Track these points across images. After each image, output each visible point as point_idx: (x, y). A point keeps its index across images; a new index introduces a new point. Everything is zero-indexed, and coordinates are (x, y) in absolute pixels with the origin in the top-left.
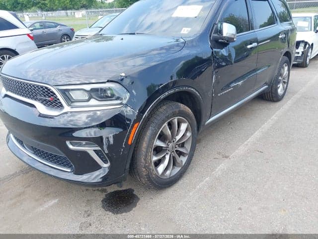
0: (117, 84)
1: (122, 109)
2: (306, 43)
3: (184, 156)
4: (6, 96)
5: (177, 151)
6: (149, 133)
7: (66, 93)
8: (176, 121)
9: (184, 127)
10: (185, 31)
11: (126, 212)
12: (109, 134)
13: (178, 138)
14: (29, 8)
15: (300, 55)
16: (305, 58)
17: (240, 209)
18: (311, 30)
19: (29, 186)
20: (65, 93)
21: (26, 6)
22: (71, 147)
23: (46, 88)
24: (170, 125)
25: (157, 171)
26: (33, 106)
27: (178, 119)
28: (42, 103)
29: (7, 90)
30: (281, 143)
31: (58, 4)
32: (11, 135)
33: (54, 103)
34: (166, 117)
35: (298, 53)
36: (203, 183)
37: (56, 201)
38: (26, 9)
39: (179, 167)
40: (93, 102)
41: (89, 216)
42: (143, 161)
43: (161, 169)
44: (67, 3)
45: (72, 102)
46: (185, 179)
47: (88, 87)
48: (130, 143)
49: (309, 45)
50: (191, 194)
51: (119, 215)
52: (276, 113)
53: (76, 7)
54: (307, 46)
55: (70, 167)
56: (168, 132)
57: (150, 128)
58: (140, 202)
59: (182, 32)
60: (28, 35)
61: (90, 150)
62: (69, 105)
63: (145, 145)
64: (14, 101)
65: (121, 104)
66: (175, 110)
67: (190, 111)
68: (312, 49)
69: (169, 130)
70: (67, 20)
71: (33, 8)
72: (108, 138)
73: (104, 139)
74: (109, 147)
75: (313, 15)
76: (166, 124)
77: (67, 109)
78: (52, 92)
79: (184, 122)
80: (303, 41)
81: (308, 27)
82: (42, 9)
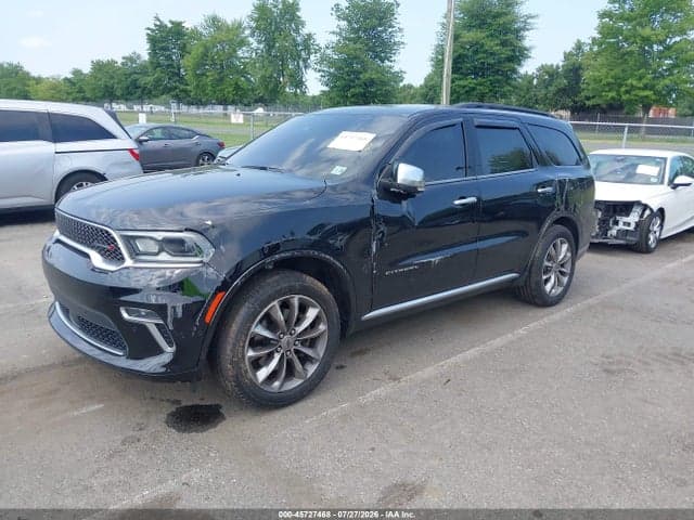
0: (199, 236)
1: (200, 269)
2: (646, 207)
3: (312, 363)
4: (58, 241)
5: (297, 352)
6: (243, 312)
7: (132, 242)
8: (295, 301)
9: (312, 313)
10: (338, 170)
11: (197, 431)
12: (177, 302)
13: (300, 329)
14: (155, 96)
15: (632, 228)
16: (644, 235)
17: (373, 449)
18: (662, 183)
19: (68, 383)
20: (129, 240)
21: (150, 92)
22: (125, 315)
23: (107, 232)
24: (285, 306)
25: (255, 376)
26: (87, 256)
27: (300, 299)
28: (99, 252)
29: (62, 233)
30: (503, 371)
31: (210, 93)
32: (57, 303)
33: (113, 254)
34: (276, 292)
35: (629, 224)
36: (335, 410)
37: (101, 406)
38: (149, 98)
39: (300, 378)
40: (164, 256)
41: (141, 429)
42: (228, 352)
43: (263, 374)
44: (229, 92)
45: (137, 254)
46: (308, 401)
47: (160, 236)
48: (207, 320)
49: (651, 210)
50: (307, 422)
51: (185, 435)
52: (531, 325)
53: (245, 101)
54: (648, 212)
55: (124, 348)
56: (280, 316)
57: (247, 304)
58: (224, 422)
59: (333, 172)
60: (131, 151)
61: (151, 324)
62: (132, 258)
63: (234, 328)
64: (64, 248)
65: (201, 262)
66: (293, 284)
67: (326, 290)
68: (663, 220)
69: (280, 313)
70: (223, 124)
71: (164, 96)
72: (174, 308)
73: (169, 308)
74: (175, 320)
75: (670, 155)
76: (276, 303)
77: (129, 262)
78: (113, 238)
79: (314, 306)
80: (638, 203)
81: (657, 177)
82: (179, 100)
